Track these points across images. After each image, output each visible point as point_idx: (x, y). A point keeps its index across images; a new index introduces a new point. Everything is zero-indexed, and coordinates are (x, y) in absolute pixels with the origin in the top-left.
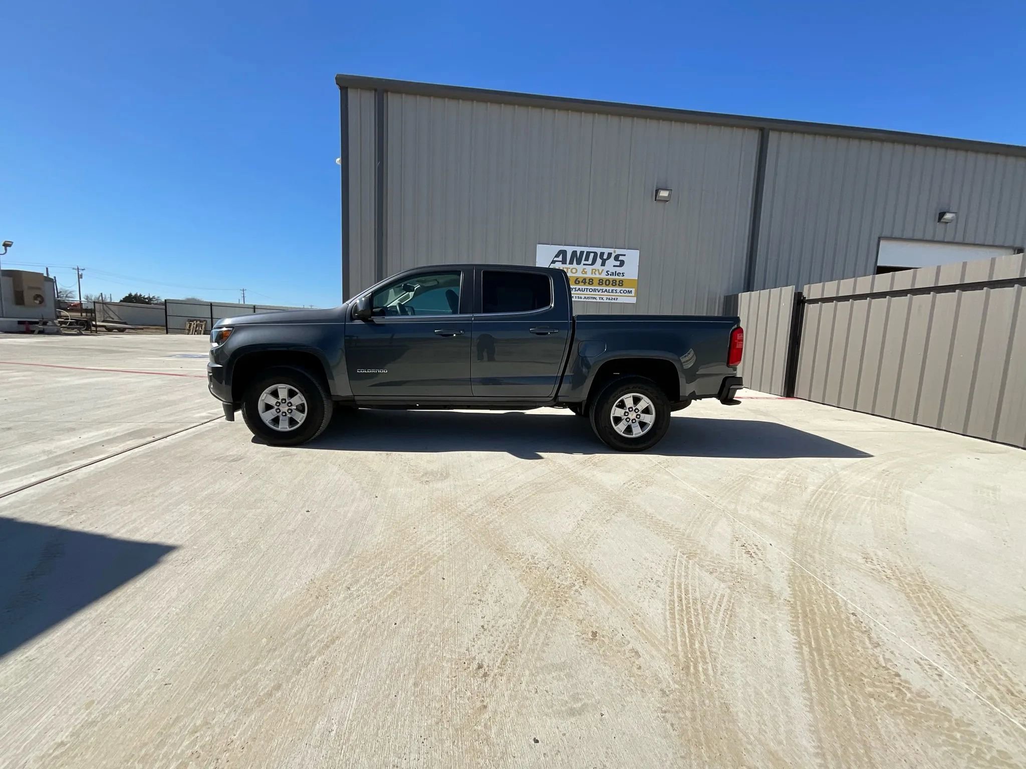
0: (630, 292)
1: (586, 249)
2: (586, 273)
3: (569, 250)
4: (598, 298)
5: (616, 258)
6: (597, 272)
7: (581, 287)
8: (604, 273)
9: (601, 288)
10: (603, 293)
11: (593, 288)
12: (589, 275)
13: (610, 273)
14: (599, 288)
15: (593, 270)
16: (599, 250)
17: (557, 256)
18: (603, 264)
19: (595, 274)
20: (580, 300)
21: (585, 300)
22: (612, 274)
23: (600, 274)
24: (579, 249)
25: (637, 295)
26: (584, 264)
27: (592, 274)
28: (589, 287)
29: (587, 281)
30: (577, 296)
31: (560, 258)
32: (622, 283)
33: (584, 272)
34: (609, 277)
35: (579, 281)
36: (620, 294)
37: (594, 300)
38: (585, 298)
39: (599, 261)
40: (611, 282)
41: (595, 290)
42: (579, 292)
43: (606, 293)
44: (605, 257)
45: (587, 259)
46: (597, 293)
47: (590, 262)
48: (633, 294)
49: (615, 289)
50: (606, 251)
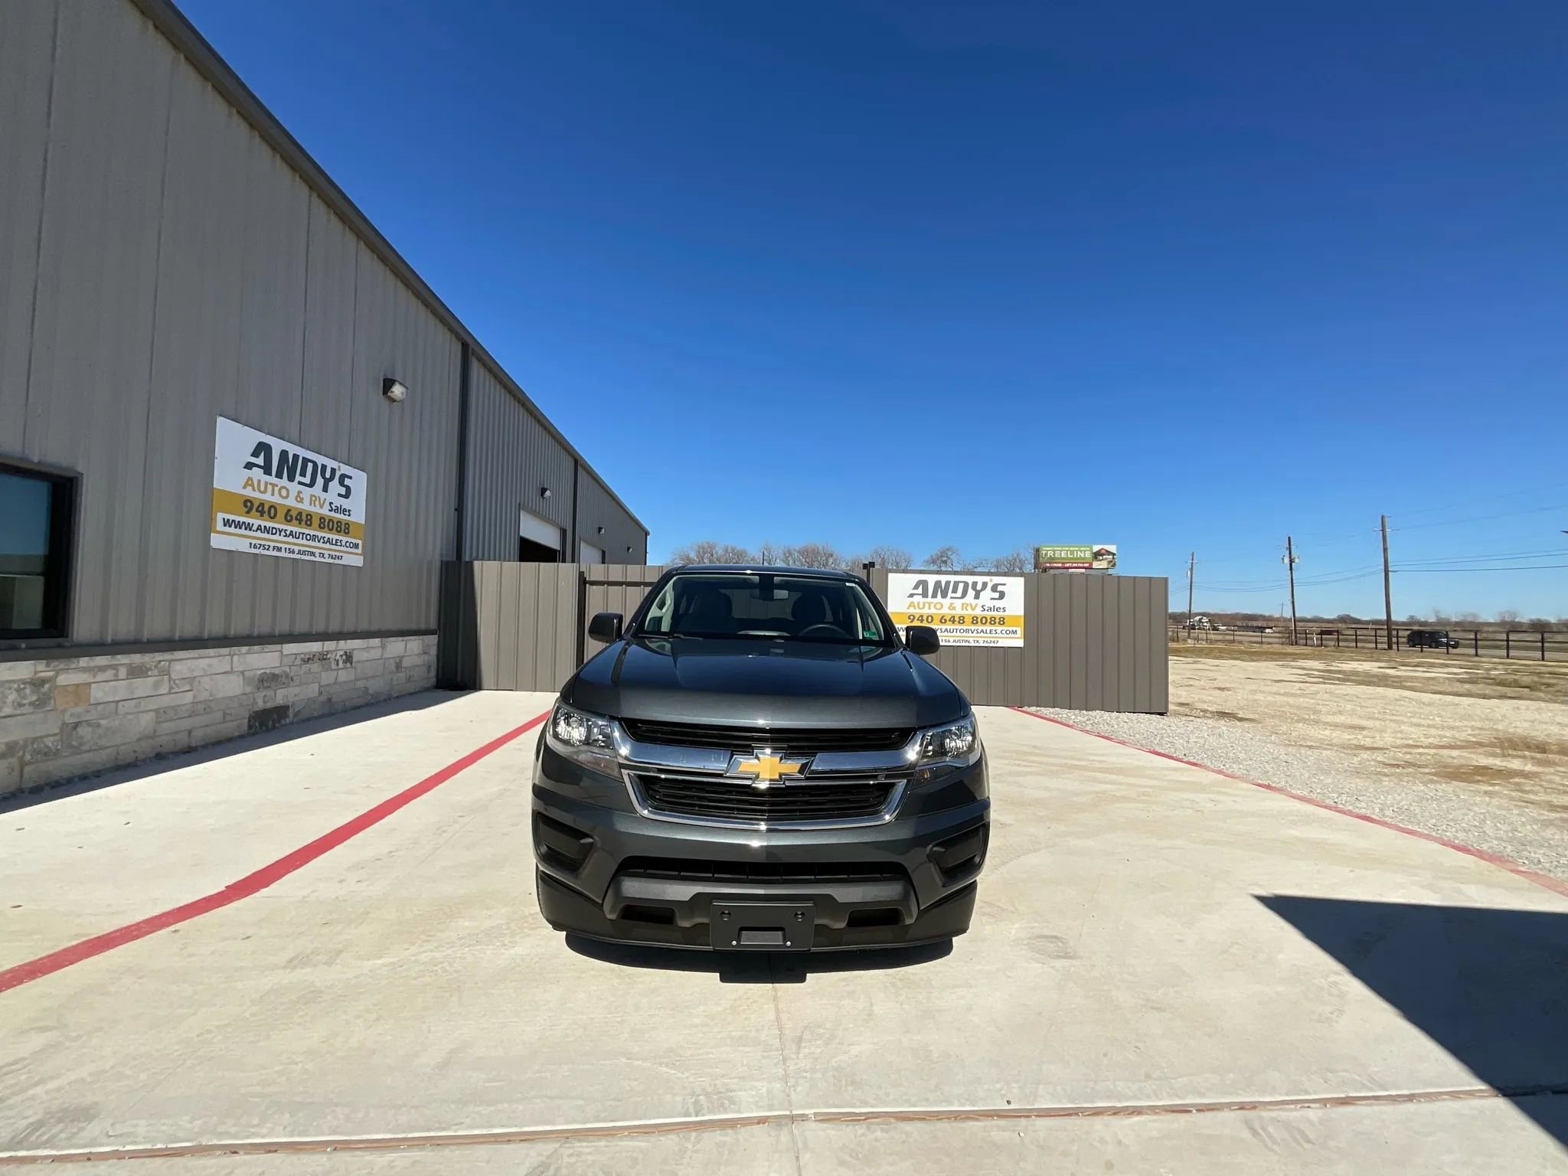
0: (356, 546)
1: (303, 453)
2: (301, 501)
3: (277, 445)
4: (317, 555)
5: (342, 483)
6: (317, 502)
7: (295, 529)
8: (327, 506)
9: (323, 535)
10: (324, 546)
11: (312, 533)
12: (305, 506)
13: (334, 508)
14: (320, 534)
15: (312, 496)
16: (320, 460)
17: (255, 454)
18: (325, 489)
19: (315, 505)
20: (291, 556)
21: (298, 556)
22: (337, 510)
23: (321, 507)
24: (293, 449)
25: (363, 554)
26: (300, 483)
27: (311, 505)
28: (307, 531)
29: (304, 518)
30: (288, 546)
31: (260, 461)
32: (348, 529)
33: (299, 498)
34: (333, 514)
35: (291, 516)
36: (344, 549)
37: (312, 558)
38: (299, 552)
39: (320, 481)
40: (335, 526)
41: (314, 538)
42: (290, 539)
43: (328, 546)
44: (328, 475)
45: (303, 474)
46: (316, 544)
47: (307, 481)
48: (359, 551)
49: (340, 538)
50: (331, 464)
